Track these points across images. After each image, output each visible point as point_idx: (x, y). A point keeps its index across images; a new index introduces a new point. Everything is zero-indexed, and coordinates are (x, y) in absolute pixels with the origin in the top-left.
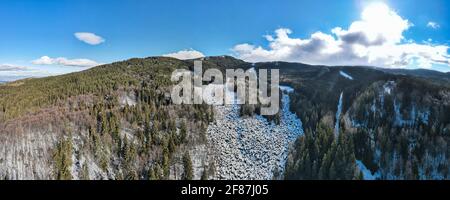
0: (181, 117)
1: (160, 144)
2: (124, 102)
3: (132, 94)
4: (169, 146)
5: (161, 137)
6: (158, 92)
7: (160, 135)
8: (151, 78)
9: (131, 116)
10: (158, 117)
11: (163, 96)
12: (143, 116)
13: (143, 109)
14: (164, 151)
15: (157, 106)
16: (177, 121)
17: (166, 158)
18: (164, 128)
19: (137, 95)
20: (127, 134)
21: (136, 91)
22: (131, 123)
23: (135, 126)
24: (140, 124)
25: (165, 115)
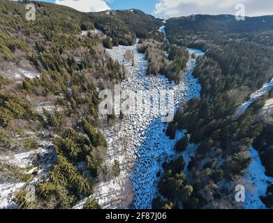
0: (97, 78)
1: (85, 102)
2: (18, 76)
3: (27, 64)
4: (93, 102)
5: (83, 97)
6: (65, 56)
7: (83, 96)
8: (47, 38)
9: (40, 89)
10: (75, 82)
11: (73, 61)
12: (57, 85)
13: (54, 78)
14: (90, 106)
15: (70, 72)
16: (95, 82)
17: (93, 109)
18: (84, 90)
19: (36, 64)
20: (46, 107)
21: (31, 59)
22: (45, 96)
23: (52, 97)
24: (57, 94)
25: (82, 79)
